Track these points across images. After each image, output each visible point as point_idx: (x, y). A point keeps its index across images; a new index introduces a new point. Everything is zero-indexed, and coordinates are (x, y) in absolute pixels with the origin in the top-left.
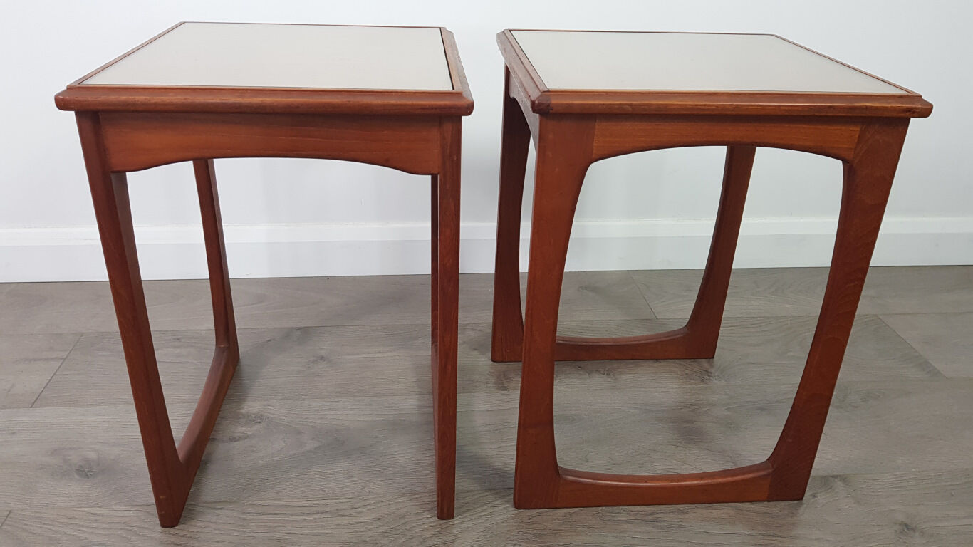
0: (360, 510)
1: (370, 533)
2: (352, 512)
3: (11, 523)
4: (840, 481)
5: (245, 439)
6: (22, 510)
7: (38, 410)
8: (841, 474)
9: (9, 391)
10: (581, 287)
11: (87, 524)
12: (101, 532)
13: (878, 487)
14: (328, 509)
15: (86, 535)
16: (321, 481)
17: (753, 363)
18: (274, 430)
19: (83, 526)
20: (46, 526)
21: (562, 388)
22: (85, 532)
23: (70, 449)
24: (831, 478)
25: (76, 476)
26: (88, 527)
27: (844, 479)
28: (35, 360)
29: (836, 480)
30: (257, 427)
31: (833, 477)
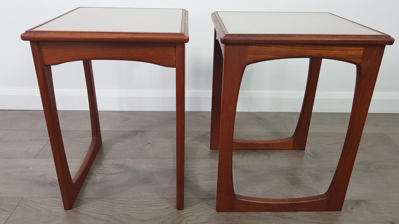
0: (159, 204)
1: (162, 214)
2: (156, 205)
3: (22, 202)
4: (364, 202)
5: (117, 174)
6: (28, 198)
7: (37, 159)
8: (365, 199)
9: (27, 151)
10: (258, 118)
11: (51, 204)
12: (56, 208)
13: (380, 206)
14: (147, 203)
15: (51, 209)
16: (145, 192)
17: (329, 152)
18: (128, 171)
19: (50, 205)
20: (36, 204)
21: (247, 159)
22: (51, 208)
23: (48, 175)
24: (360, 202)
25: (50, 186)
26: (52, 206)
27: (366, 202)
28: (37, 140)
29: (362, 202)
30: (121, 169)
31: (361, 201)
